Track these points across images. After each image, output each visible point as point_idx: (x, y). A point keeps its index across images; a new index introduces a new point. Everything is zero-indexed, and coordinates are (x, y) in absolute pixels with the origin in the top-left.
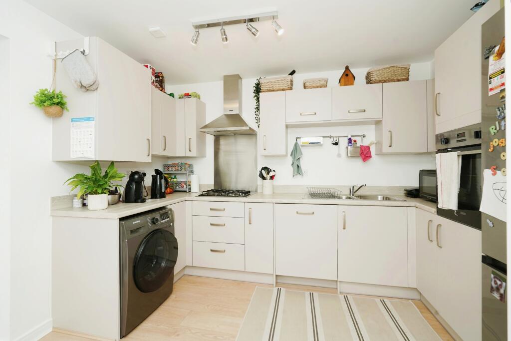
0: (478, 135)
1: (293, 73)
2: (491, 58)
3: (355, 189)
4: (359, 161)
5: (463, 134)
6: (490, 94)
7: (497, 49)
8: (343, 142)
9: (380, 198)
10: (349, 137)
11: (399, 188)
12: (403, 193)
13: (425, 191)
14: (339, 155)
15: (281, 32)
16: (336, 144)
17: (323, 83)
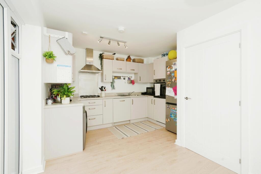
0: (164, 81)
1: (115, 54)
2: (167, 68)
3: (130, 93)
4: (131, 85)
5: (160, 80)
6: (168, 74)
7: (169, 67)
8: (127, 79)
9: (136, 95)
10: (129, 77)
11: (140, 92)
12: (141, 94)
13: (148, 93)
14: (125, 83)
15: (127, 48)
16: (125, 79)
17: (123, 59)
